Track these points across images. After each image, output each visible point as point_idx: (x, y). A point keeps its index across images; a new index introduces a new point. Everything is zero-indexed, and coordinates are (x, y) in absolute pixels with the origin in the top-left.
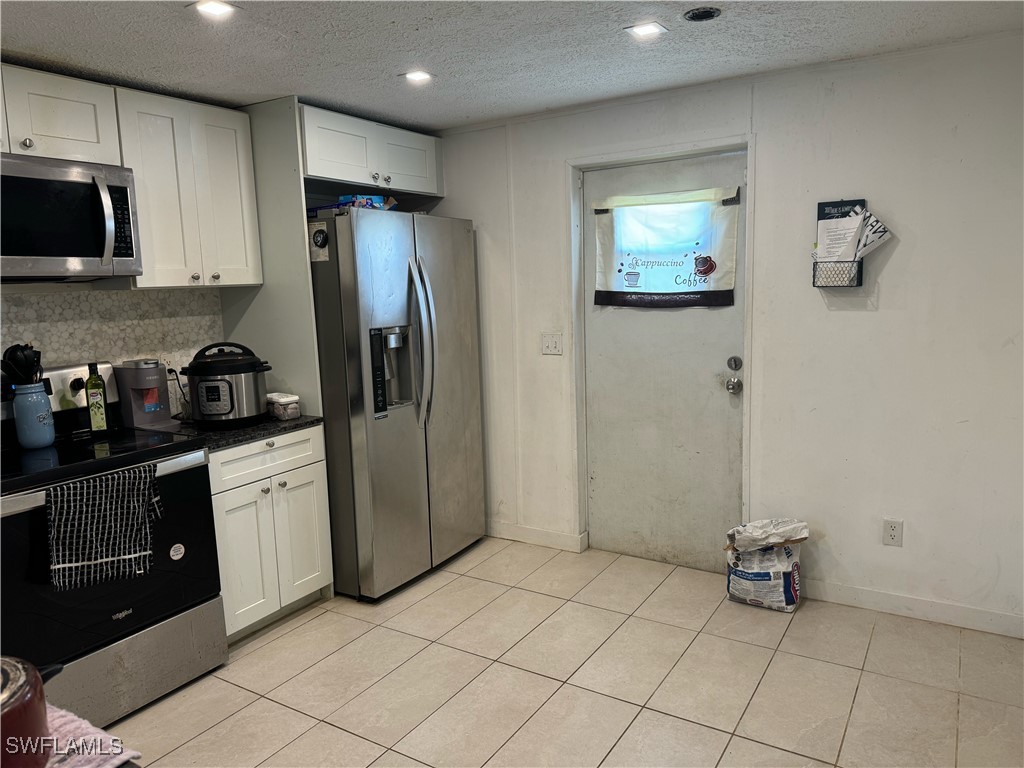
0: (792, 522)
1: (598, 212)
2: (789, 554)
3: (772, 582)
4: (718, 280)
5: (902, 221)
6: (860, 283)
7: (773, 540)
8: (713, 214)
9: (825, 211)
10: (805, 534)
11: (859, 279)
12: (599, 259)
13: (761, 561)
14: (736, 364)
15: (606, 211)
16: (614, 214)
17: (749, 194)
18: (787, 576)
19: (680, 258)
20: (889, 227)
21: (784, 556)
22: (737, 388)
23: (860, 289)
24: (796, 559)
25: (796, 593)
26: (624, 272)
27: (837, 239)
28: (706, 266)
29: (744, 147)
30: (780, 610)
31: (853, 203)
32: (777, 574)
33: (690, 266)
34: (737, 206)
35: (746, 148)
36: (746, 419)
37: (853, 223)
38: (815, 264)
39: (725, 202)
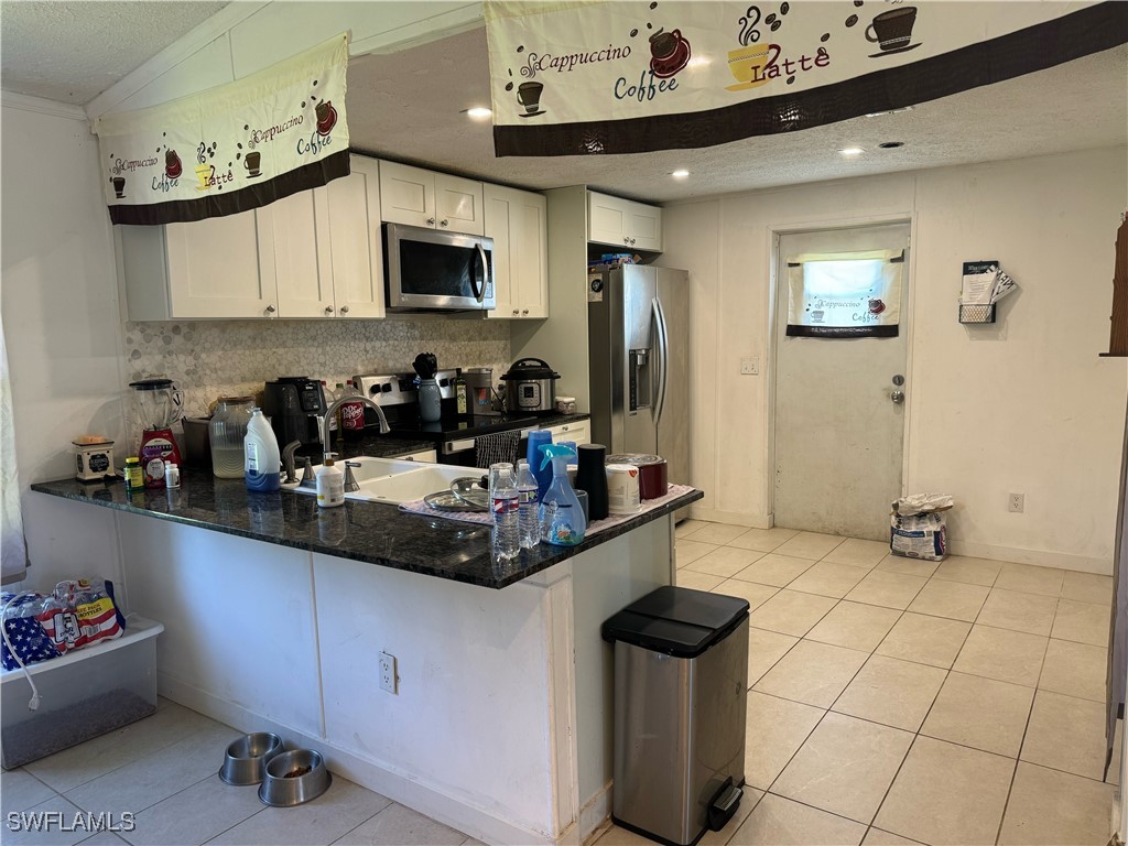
0: (941, 495)
1: (791, 265)
2: (938, 520)
3: (926, 538)
4: (886, 318)
5: (1024, 277)
6: (994, 321)
7: (926, 508)
8: (883, 269)
9: (968, 269)
10: (950, 503)
11: (993, 318)
12: (791, 301)
13: (918, 524)
14: (899, 380)
15: (798, 265)
16: (805, 267)
17: (912, 255)
18: (937, 534)
19: (857, 301)
20: (1015, 280)
21: (935, 521)
22: (900, 399)
23: (994, 325)
24: (943, 523)
25: (943, 547)
26: (811, 310)
27: (977, 289)
28: (878, 307)
29: (908, 221)
30: (931, 559)
31: (990, 263)
32: (929, 532)
33: (865, 307)
34: (902, 263)
35: (910, 222)
36: (907, 421)
37: (989, 277)
38: (961, 306)
39: (893, 261)
